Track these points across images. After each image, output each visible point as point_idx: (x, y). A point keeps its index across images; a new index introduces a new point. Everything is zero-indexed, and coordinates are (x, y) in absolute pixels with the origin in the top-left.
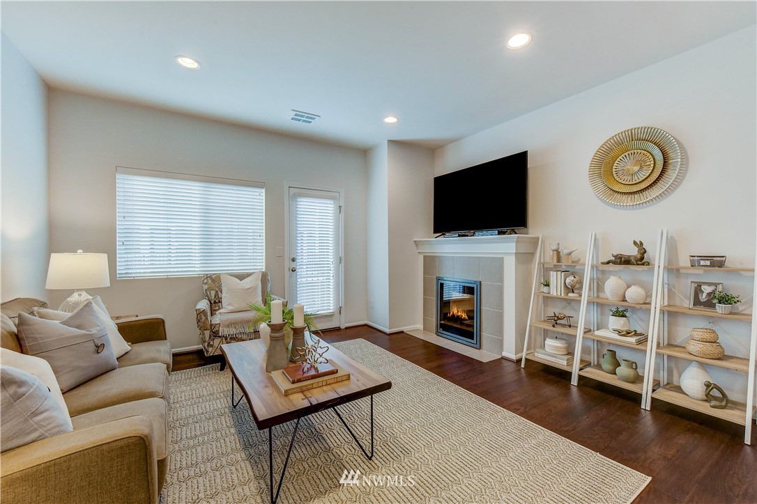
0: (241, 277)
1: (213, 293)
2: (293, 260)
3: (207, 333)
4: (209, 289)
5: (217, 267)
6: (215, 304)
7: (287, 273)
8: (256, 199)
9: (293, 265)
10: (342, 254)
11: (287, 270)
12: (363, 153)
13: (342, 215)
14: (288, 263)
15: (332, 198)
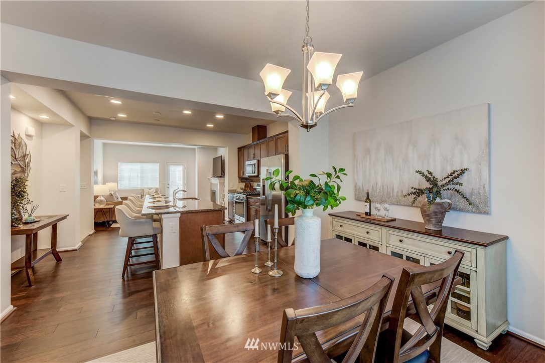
0: (150, 189)
2: (168, 184)
4: (141, 192)
5: (143, 187)
7: (166, 189)
9: (168, 186)
10: (186, 182)
11: (166, 187)
12: (195, 149)
13: (186, 170)
14: (166, 185)
15: (182, 165)
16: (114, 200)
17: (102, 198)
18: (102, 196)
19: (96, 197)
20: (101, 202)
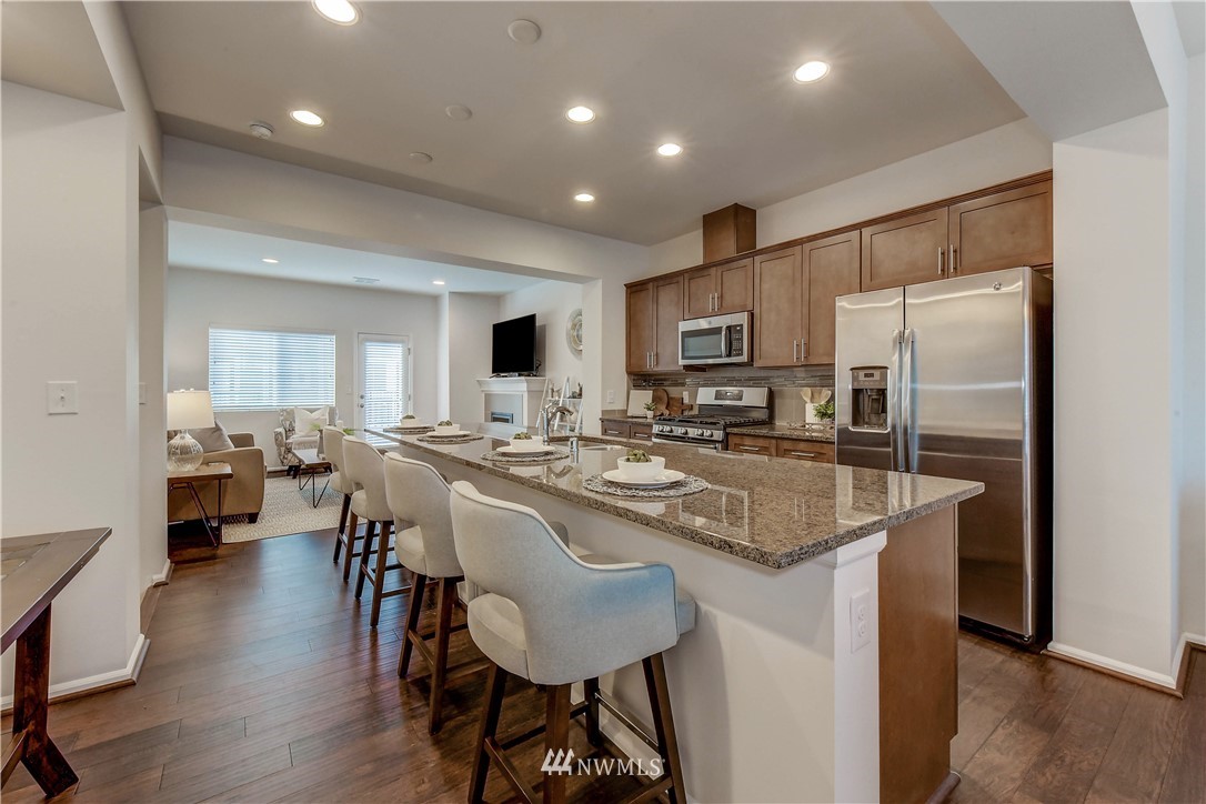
0: (312, 411)
1: (288, 423)
2: (362, 397)
3: (283, 449)
4: (286, 420)
5: (290, 403)
6: (290, 431)
7: (356, 409)
8: (327, 345)
9: (362, 401)
10: (410, 392)
11: (355, 405)
12: (434, 299)
13: (411, 358)
14: (357, 400)
15: (402, 342)
16: (224, 445)
17: (189, 440)
18: (190, 432)
19: (170, 436)
20: (183, 454)
